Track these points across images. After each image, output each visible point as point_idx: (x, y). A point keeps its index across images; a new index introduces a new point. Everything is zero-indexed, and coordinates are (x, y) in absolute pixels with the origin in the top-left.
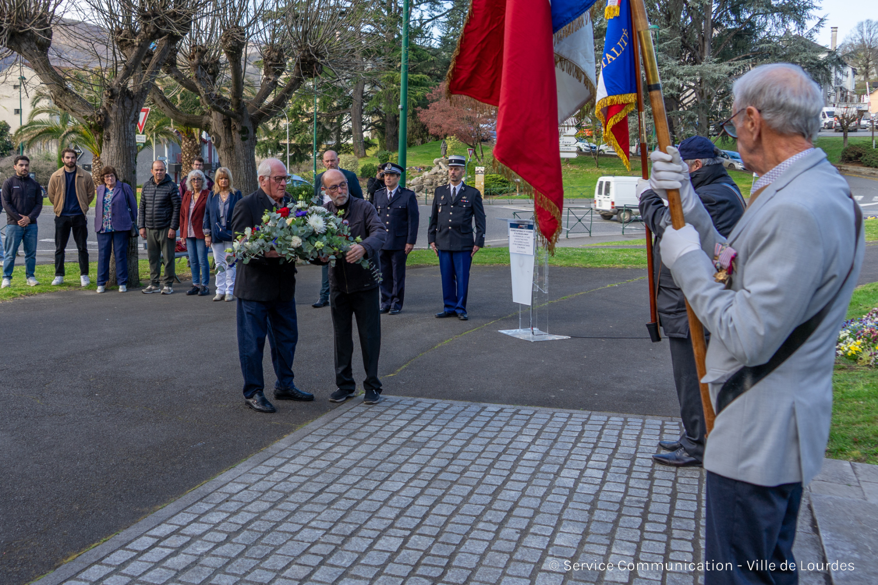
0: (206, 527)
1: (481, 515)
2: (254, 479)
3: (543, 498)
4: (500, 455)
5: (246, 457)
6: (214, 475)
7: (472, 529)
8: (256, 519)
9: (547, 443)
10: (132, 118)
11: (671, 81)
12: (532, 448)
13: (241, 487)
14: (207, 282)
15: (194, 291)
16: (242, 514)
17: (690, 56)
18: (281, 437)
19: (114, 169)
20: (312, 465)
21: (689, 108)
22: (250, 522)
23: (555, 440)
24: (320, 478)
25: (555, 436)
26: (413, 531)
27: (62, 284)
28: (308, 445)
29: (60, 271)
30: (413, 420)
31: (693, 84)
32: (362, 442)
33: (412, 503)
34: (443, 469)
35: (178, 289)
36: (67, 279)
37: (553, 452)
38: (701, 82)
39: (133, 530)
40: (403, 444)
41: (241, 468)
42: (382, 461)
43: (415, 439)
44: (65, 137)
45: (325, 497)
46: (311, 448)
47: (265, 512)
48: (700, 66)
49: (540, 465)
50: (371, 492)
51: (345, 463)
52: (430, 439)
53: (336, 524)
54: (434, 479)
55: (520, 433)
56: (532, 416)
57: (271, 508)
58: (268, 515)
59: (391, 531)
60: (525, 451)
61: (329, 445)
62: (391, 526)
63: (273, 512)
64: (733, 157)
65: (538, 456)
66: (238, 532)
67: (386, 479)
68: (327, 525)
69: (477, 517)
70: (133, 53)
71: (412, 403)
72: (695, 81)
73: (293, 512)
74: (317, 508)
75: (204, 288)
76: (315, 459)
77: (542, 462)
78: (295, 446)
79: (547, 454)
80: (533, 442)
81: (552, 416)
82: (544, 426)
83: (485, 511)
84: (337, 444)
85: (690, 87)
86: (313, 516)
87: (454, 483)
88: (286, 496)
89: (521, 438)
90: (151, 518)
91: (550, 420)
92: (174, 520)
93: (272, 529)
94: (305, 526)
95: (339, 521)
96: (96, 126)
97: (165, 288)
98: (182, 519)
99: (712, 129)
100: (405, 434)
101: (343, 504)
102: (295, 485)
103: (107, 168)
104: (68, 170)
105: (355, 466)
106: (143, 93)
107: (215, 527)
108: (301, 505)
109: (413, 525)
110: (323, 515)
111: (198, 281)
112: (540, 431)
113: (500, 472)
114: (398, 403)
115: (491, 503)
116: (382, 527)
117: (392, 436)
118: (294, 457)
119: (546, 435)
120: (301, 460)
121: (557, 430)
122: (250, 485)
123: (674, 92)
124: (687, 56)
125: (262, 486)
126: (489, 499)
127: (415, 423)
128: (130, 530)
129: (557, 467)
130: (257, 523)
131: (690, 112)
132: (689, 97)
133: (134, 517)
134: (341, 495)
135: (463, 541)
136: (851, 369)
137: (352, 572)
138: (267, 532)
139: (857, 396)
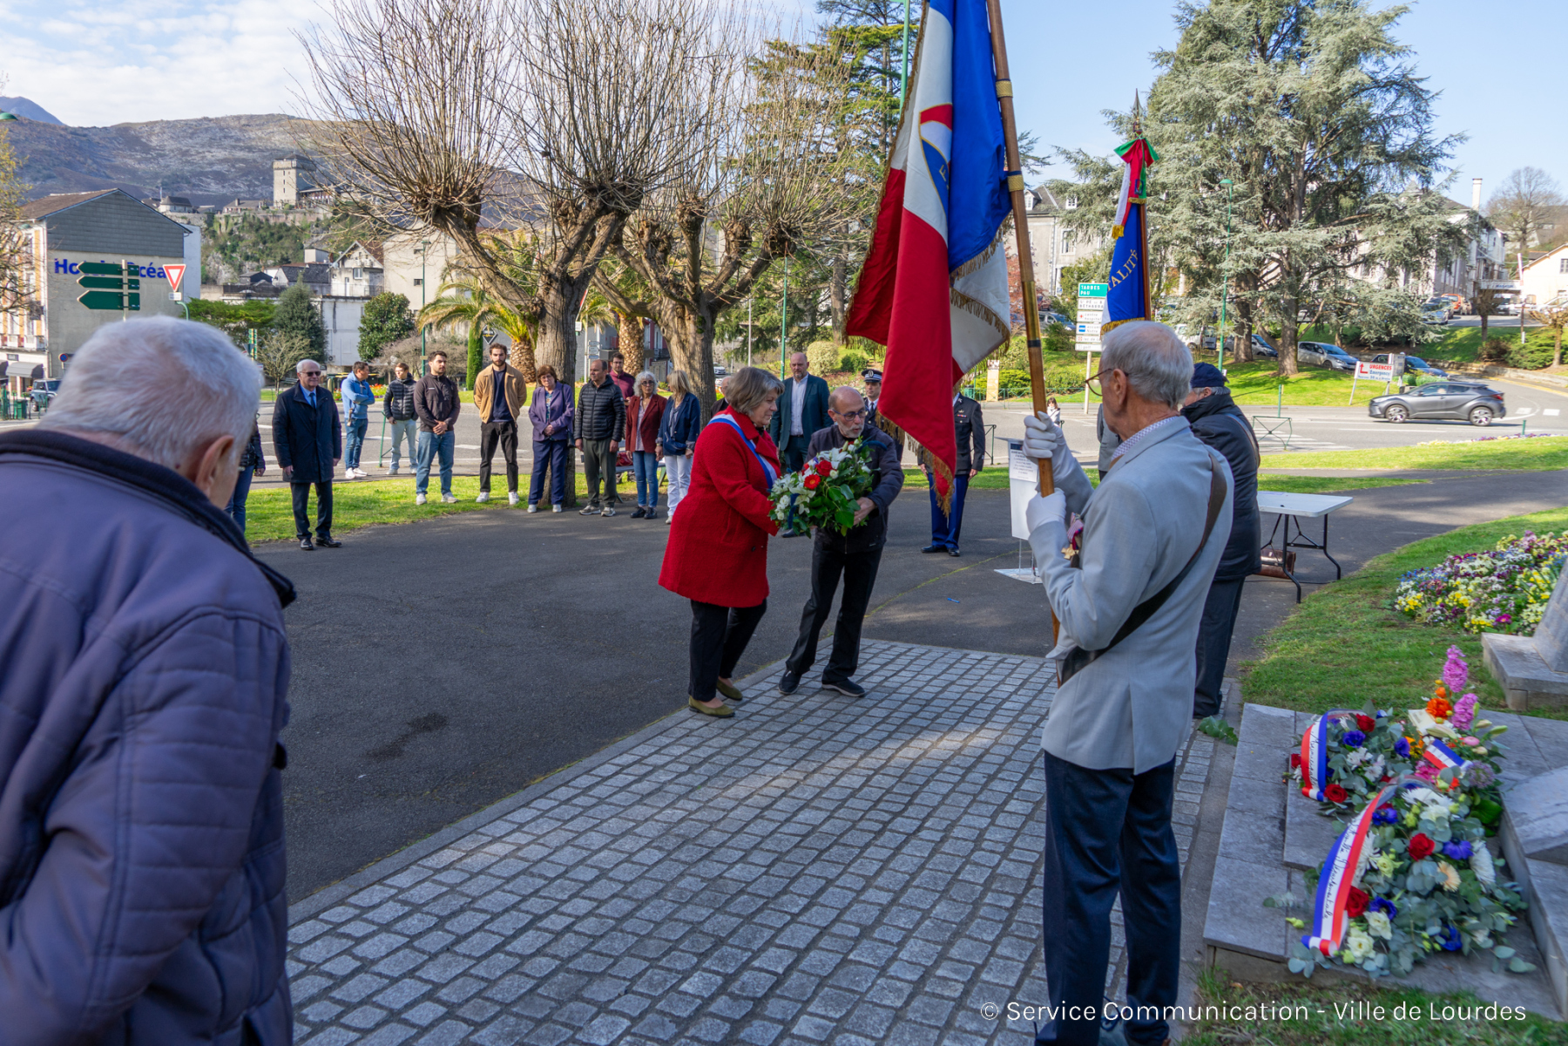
0: (668, 759)
1: (949, 759)
3: (1016, 747)
4: (977, 703)
6: (673, 712)
7: (938, 772)
8: (717, 753)
9: (1031, 693)
11: (1248, 251)
12: (1014, 698)
14: (654, 503)
15: (640, 514)
16: (702, 748)
17: (1276, 217)
20: (775, 706)
21: (1273, 289)
22: (712, 756)
23: (1040, 691)
24: (783, 719)
25: (1040, 686)
26: (876, 772)
29: (486, 486)
30: (886, 664)
31: (1277, 256)
33: (878, 746)
34: (914, 715)
35: (621, 510)
36: (493, 494)
37: (1036, 703)
38: (1288, 253)
39: (595, 759)
43: (886, 684)
44: (479, 318)
45: (787, 736)
47: (726, 747)
48: (1285, 233)
49: (1019, 715)
50: (836, 734)
52: (902, 684)
53: (798, 761)
54: (903, 724)
55: (1002, 682)
56: (1018, 665)
57: (733, 744)
58: (729, 751)
59: (855, 770)
60: (1004, 701)
62: (855, 766)
63: (734, 748)
64: (1330, 352)
65: (1019, 706)
66: (700, 764)
67: (853, 722)
68: (789, 762)
69: (944, 761)
70: (574, 233)
71: (886, 646)
72: (1279, 252)
73: (755, 749)
74: (780, 746)
75: (652, 510)
77: (1022, 712)
78: (757, 687)
79: (1029, 704)
80: (1015, 692)
81: (1042, 666)
82: (1031, 676)
83: (953, 756)
85: (1273, 259)
86: (775, 753)
87: (923, 728)
88: (748, 733)
89: (1002, 687)
90: (612, 749)
91: (1039, 670)
92: (635, 751)
93: (734, 763)
94: (767, 762)
95: (801, 759)
96: (530, 317)
97: (606, 509)
98: (643, 750)
99: (1301, 314)
100: (876, 679)
101: (807, 744)
102: (757, 724)
103: (544, 368)
104: (497, 369)
105: (820, 708)
106: (586, 276)
107: (676, 759)
108: (763, 743)
109: (878, 765)
110: (786, 752)
111: (644, 502)
112: (1025, 681)
113: (975, 720)
114: (870, 646)
116: (846, 766)
119: (1032, 686)
121: (1044, 681)
123: (1251, 266)
124: (1272, 217)
127: (888, 667)
128: (592, 758)
129: (1038, 718)
130: (719, 757)
131: (1272, 294)
132: (1272, 273)
133: (595, 748)
134: (804, 736)
135: (927, 782)
136: (1403, 626)
137: (813, 804)
138: (730, 766)
139: (1395, 656)
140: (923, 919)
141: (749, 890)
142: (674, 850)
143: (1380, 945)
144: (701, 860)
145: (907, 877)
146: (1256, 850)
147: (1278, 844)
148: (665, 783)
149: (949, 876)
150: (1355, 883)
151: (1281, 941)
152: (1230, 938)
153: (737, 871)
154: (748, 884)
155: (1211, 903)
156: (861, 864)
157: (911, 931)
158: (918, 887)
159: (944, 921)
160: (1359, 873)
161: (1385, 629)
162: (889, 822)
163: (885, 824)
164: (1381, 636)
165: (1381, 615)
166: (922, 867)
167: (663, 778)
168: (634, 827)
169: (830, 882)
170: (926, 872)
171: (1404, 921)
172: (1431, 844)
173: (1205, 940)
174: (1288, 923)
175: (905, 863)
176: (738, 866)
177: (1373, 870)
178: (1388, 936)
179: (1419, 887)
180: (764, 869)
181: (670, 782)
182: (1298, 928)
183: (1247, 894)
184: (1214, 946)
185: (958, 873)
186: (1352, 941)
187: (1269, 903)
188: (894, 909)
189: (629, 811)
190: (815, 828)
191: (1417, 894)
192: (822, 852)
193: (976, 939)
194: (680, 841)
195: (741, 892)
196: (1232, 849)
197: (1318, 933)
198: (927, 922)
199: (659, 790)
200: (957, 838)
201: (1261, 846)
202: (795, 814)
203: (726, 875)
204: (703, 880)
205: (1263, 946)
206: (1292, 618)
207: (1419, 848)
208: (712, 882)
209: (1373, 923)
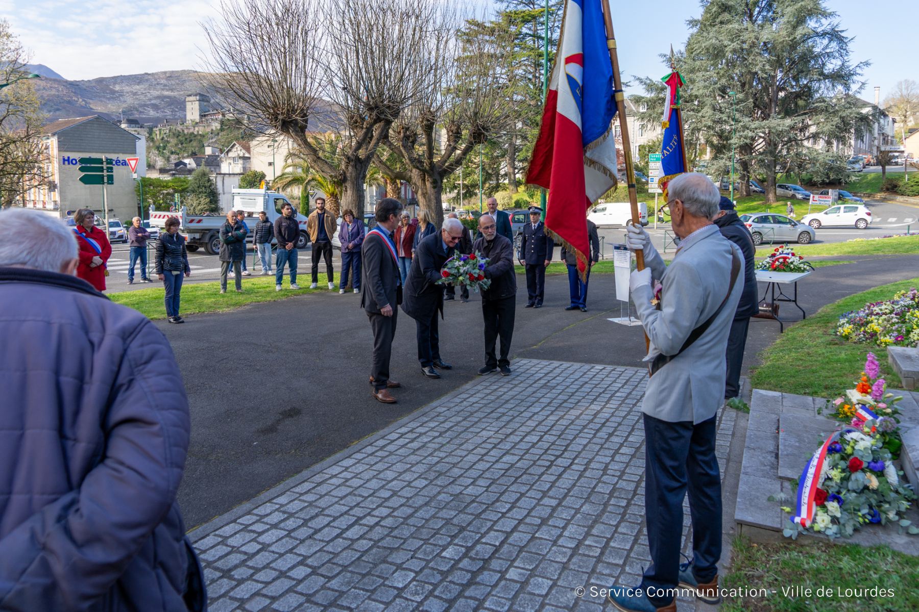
0: (427, 429)
1: (586, 425)
2: (452, 405)
3: (624, 417)
4: (601, 394)
5: (447, 393)
6: (429, 403)
7: (580, 432)
8: (455, 425)
9: (631, 387)
10: (361, 176)
11: (746, 133)
12: (621, 390)
13: (445, 409)
16: (446, 423)
17: (761, 113)
18: (466, 382)
19: (351, 211)
20: (486, 398)
21: (761, 154)
22: (452, 427)
23: (636, 386)
24: (491, 405)
25: (636, 383)
26: (546, 433)
27: (316, 288)
28: (483, 387)
29: (315, 280)
30: (548, 373)
31: (763, 135)
32: (516, 386)
33: (546, 419)
34: (565, 401)
36: (320, 284)
37: (634, 393)
38: (769, 133)
39: (386, 430)
40: (541, 387)
41: (444, 399)
42: (529, 396)
43: (548, 384)
44: (307, 183)
45: (494, 415)
46: (485, 389)
47: (460, 422)
48: (767, 122)
49: (625, 400)
50: (522, 413)
51: (506, 397)
52: (558, 384)
53: (501, 428)
54: (559, 406)
55: (615, 381)
56: (623, 372)
57: (464, 420)
58: (462, 424)
59: (533, 433)
60: (616, 392)
61: (496, 387)
62: (533, 430)
63: (464, 422)
64: (795, 189)
65: (624, 395)
66: (446, 432)
67: (531, 406)
68: (496, 429)
69: (584, 426)
70: (361, 133)
71: (548, 363)
72: (764, 133)
73: (476, 423)
74: (490, 421)
76: (488, 394)
77: (626, 398)
78: (475, 388)
79: (630, 393)
80: (622, 387)
81: (636, 372)
82: (631, 378)
83: (589, 423)
84: (501, 387)
85: (761, 137)
86: (488, 424)
87: (571, 408)
88: (472, 414)
89: (614, 384)
90: (396, 424)
91: (635, 374)
92: (409, 425)
93: (465, 431)
94: (483, 429)
95: (503, 427)
96: (338, 182)
98: (413, 425)
99: (778, 168)
100: (543, 382)
101: (505, 418)
102: (477, 409)
103: (346, 211)
104: (320, 212)
105: (511, 399)
106: (368, 158)
107: (432, 429)
108: (481, 419)
109: (546, 430)
110: (494, 424)
112: (628, 381)
113: (600, 403)
114: (538, 364)
115: (593, 419)
116: (528, 431)
117: (535, 383)
118: (475, 394)
119: (631, 383)
120: (479, 395)
121: (638, 380)
122: (450, 408)
123: (748, 141)
124: (759, 113)
125: (457, 408)
126: (592, 417)
127: (549, 375)
128: (385, 430)
129: (635, 401)
131: (760, 157)
132: (760, 145)
133: (386, 424)
134: (504, 414)
135: (575, 438)
136: (842, 344)
137: (511, 452)
138: (462, 432)
139: (838, 361)
140: (576, 513)
141: (477, 500)
142: (434, 479)
143: (835, 520)
144: (449, 484)
145: (566, 491)
146: (763, 470)
147: (775, 467)
148: (426, 443)
149: (590, 490)
150: (819, 486)
151: (779, 520)
152: (749, 518)
153: (470, 490)
154: (477, 497)
155: (738, 500)
156: (540, 484)
157: (569, 521)
158: (572, 496)
159: (588, 514)
160: (821, 481)
161: (831, 346)
162: (555, 460)
163: (552, 462)
164: (829, 350)
165: (829, 338)
166: (574, 485)
167: (425, 440)
168: (411, 467)
169: (522, 495)
170: (576, 488)
171: (847, 507)
172: (861, 463)
173: (735, 520)
174: (782, 510)
175: (564, 483)
176: (470, 487)
177: (829, 479)
178: (838, 515)
179: (855, 487)
180: (485, 489)
181: (430, 442)
182: (788, 513)
183: (758, 494)
184: (741, 523)
185: (594, 488)
186: (819, 519)
187: (770, 499)
188: (560, 508)
189: (407, 459)
190: (512, 465)
191: (854, 491)
192: (517, 478)
193: (606, 524)
194: (437, 474)
195: (473, 501)
196: (749, 470)
197: (799, 515)
198: (578, 515)
199: (423, 446)
200: (593, 469)
201: (765, 468)
202: (501, 458)
203: (464, 492)
204: (451, 495)
205: (768, 523)
206: (778, 341)
207: (855, 465)
208: (456, 496)
209: (830, 508)
